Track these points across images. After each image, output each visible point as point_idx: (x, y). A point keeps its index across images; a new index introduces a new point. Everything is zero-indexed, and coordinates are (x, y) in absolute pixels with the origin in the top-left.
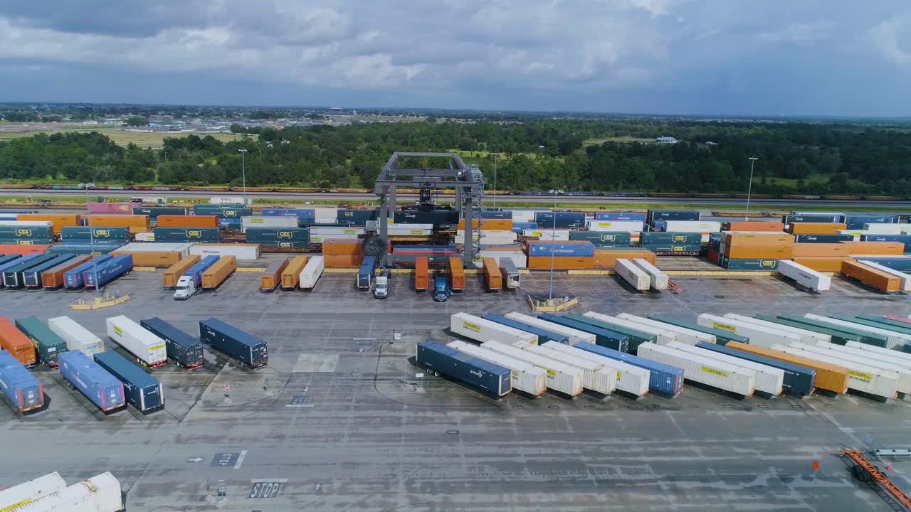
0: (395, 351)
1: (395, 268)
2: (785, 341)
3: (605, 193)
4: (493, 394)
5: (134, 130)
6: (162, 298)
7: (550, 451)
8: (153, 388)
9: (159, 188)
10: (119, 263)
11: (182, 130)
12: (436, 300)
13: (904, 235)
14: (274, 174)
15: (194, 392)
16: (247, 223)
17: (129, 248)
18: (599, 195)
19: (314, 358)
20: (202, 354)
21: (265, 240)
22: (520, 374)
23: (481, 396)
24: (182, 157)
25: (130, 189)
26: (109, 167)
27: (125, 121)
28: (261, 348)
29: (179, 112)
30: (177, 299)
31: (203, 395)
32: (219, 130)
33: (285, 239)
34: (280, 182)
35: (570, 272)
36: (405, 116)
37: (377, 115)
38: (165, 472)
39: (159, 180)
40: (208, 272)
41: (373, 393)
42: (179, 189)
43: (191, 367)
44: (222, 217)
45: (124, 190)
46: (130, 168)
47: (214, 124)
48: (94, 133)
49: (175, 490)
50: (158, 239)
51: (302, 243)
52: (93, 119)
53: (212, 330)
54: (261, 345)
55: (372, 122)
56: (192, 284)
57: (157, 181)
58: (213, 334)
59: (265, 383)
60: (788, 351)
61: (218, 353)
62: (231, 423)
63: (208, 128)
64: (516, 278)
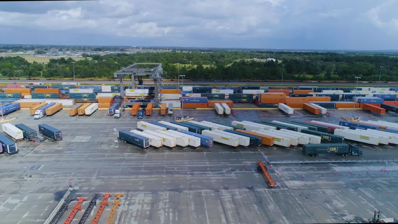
0: (114, 135)
1: (127, 107)
2: (258, 129)
3: (230, 80)
4: (142, 147)
5: (39, 56)
6: (29, 119)
7: (155, 164)
8: (13, 145)
9: (42, 79)
10: (13, 106)
11: (60, 55)
12: (138, 119)
13: (334, 94)
14: (93, 73)
15: (31, 148)
16: (72, 91)
17: (21, 101)
18: (227, 81)
19: (81, 137)
20: (37, 135)
21: (78, 98)
22: (153, 140)
23: (139, 148)
24: (56, 67)
25: (29, 80)
26: (21, 70)
27: (35, 52)
28: (59, 133)
29: (61, 48)
30: (35, 119)
31: (34, 149)
32: (77, 56)
33: (85, 97)
34: (95, 77)
35: (197, 109)
36: (163, 50)
37: (151, 49)
38: (12, 171)
39: (43, 76)
40: (48, 109)
41: (99, 148)
42: (50, 80)
43: (32, 140)
44: (63, 89)
45: (27, 80)
46: (30, 71)
47: (76, 53)
48: (18, 57)
49: (14, 176)
50: (33, 98)
51: (92, 98)
52: (21, 51)
53: (43, 128)
54: (59, 132)
55: (145, 52)
56: (41, 114)
57: (42, 76)
58: (43, 129)
59: (59, 145)
60: (257, 132)
61: (45, 136)
62: (41, 157)
63: (73, 55)
64: (171, 110)
